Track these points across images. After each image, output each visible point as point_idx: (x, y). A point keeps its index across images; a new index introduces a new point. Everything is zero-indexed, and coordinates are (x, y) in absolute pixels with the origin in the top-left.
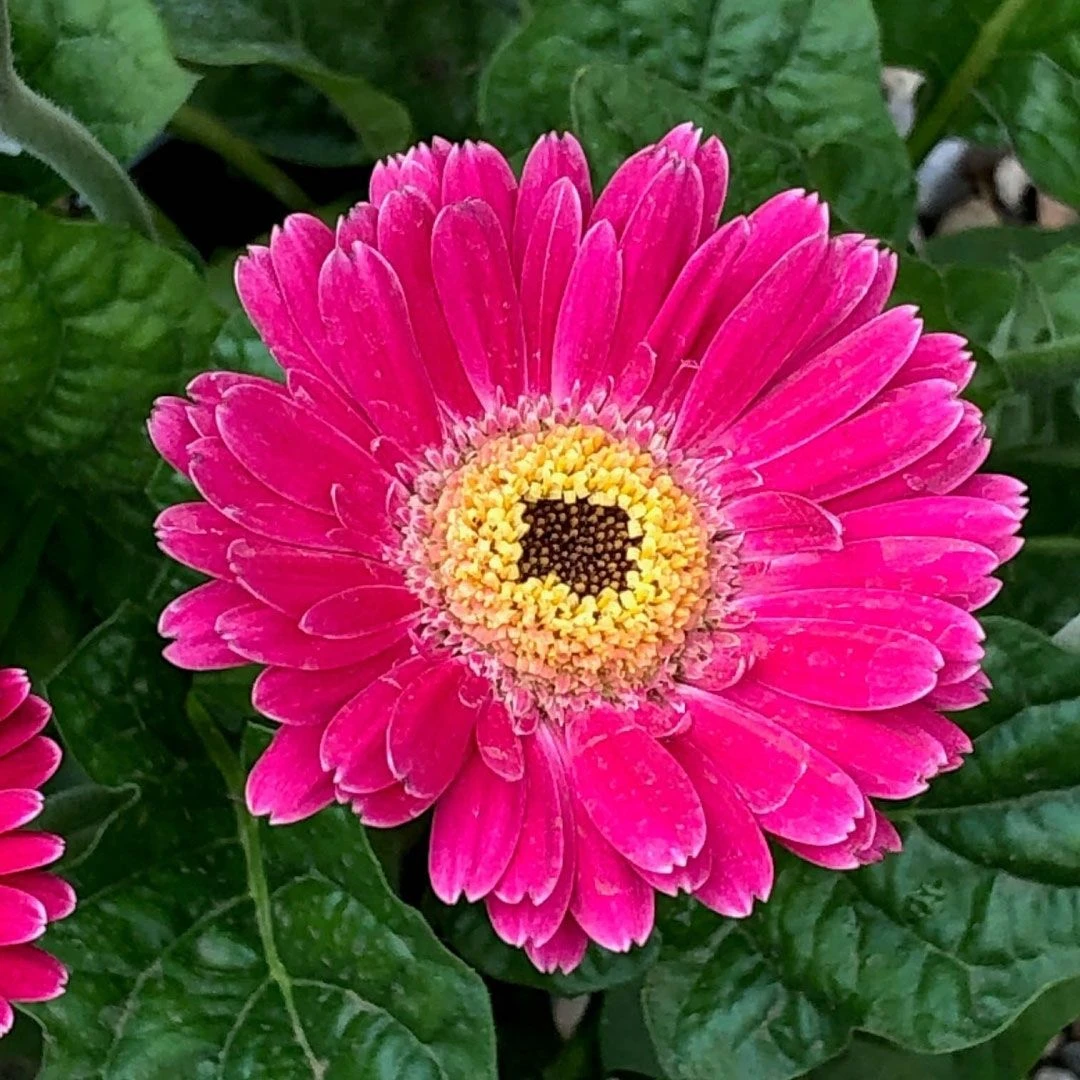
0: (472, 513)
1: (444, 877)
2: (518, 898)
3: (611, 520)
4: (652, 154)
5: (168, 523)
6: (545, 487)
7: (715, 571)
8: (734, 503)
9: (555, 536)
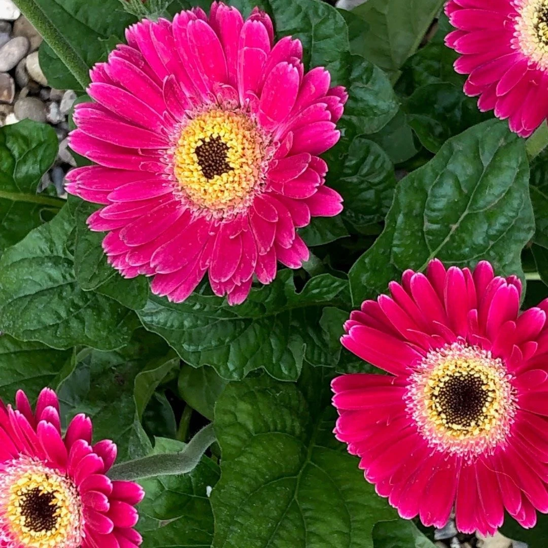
0: (220, 195)
1: (333, 139)
2: (328, 112)
3: (201, 153)
4: (80, 194)
5: (267, 280)
6: (200, 177)
7: (200, 114)
8: (177, 118)
9: (214, 167)
